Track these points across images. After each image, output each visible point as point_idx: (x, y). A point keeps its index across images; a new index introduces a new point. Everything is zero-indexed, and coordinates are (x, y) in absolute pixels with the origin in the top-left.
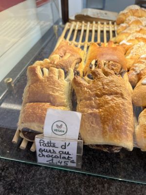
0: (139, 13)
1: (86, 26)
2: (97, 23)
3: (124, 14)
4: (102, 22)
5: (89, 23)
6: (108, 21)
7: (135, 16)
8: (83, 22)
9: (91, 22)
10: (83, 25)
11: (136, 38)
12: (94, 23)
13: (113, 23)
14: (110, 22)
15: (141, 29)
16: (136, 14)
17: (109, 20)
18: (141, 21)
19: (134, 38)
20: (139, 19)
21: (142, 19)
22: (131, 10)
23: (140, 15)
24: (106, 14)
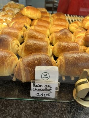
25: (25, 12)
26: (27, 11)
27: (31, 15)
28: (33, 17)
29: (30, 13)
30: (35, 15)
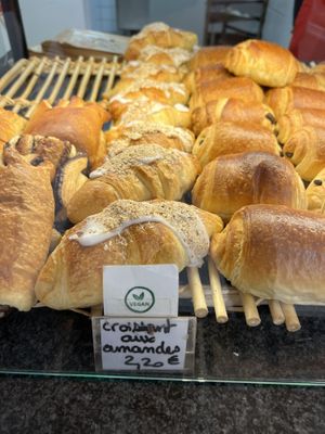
0: (166, 39)
1: (60, 65)
2: (86, 59)
3: (137, 41)
4: (99, 57)
5: (69, 59)
6: (110, 55)
7: (159, 45)
8: (57, 58)
9: (75, 58)
10: (56, 64)
11: (141, 89)
12: (81, 58)
13: (120, 60)
14: (116, 58)
15: (161, 72)
16: (161, 41)
17: (113, 54)
18: (171, 55)
19: (138, 90)
20: (166, 51)
21: (172, 51)
22: (151, 33)
23: (170, 43)
24: (112, 41)
25: (244, 61)
26: (251, 57)
27: (267, 72)
28: (275, 80)
29: (266, 66)
30: (282, 71)
